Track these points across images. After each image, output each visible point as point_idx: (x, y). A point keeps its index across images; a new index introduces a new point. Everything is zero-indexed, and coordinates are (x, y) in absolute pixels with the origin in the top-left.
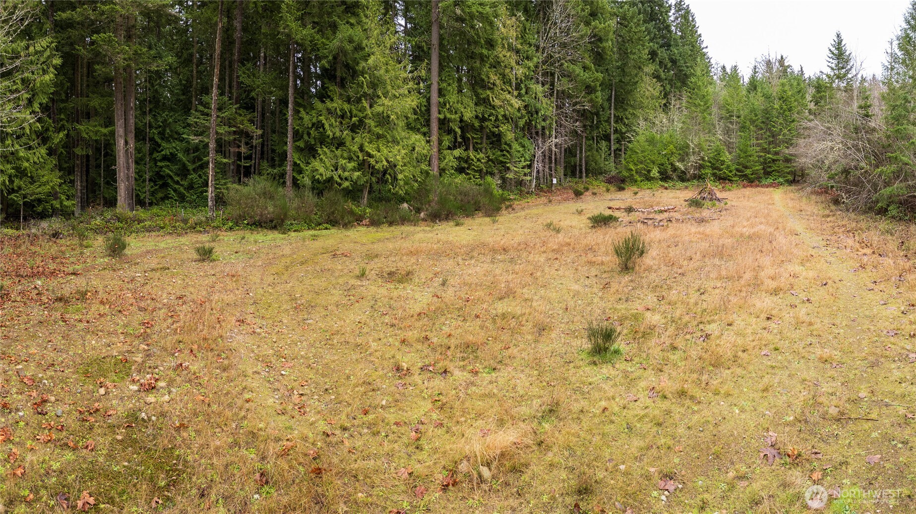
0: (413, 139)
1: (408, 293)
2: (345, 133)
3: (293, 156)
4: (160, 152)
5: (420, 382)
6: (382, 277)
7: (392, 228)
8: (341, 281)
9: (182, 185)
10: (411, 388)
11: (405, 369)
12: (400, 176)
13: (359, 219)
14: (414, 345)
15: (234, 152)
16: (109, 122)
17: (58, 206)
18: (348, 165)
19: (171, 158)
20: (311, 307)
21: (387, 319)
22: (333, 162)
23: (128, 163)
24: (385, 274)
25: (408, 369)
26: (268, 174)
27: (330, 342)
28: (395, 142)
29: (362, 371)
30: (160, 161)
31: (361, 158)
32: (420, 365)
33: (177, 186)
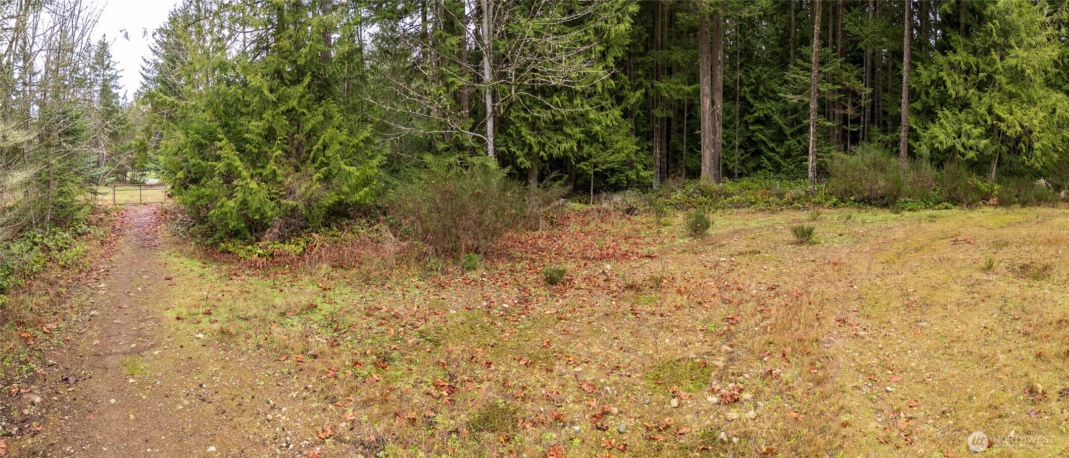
0: (1054, 99)
1: (1045, 294)
2: (971, 91)
3: (908, 119)
4: (752, 113)
5: (1058, 411)
6: (1013, 271)
7: (1025, 210)
8: (963, 273)
9: (778, 153)
10: (1046, 417)
11: (1040, 391)
12: (1037, 145)
13: (985, 198)
14: (1053, 361)
15: (839, 114)
16: (694, 79)
17: (634, 177)
18: (974, 131)
19: (765, 121)
20: (926, 305)
21: (1019, 325)
22: (956, 127)
23: (714, 127)
24: (1017, 268)
25: (1044, 393)
26: (879, 141)
27: (949, 351)
28: (1031, 102)
29: (987, 391)
30: (753, 124)
31: (989, 122)
32: (1059, 388)
33: (771, 154)
